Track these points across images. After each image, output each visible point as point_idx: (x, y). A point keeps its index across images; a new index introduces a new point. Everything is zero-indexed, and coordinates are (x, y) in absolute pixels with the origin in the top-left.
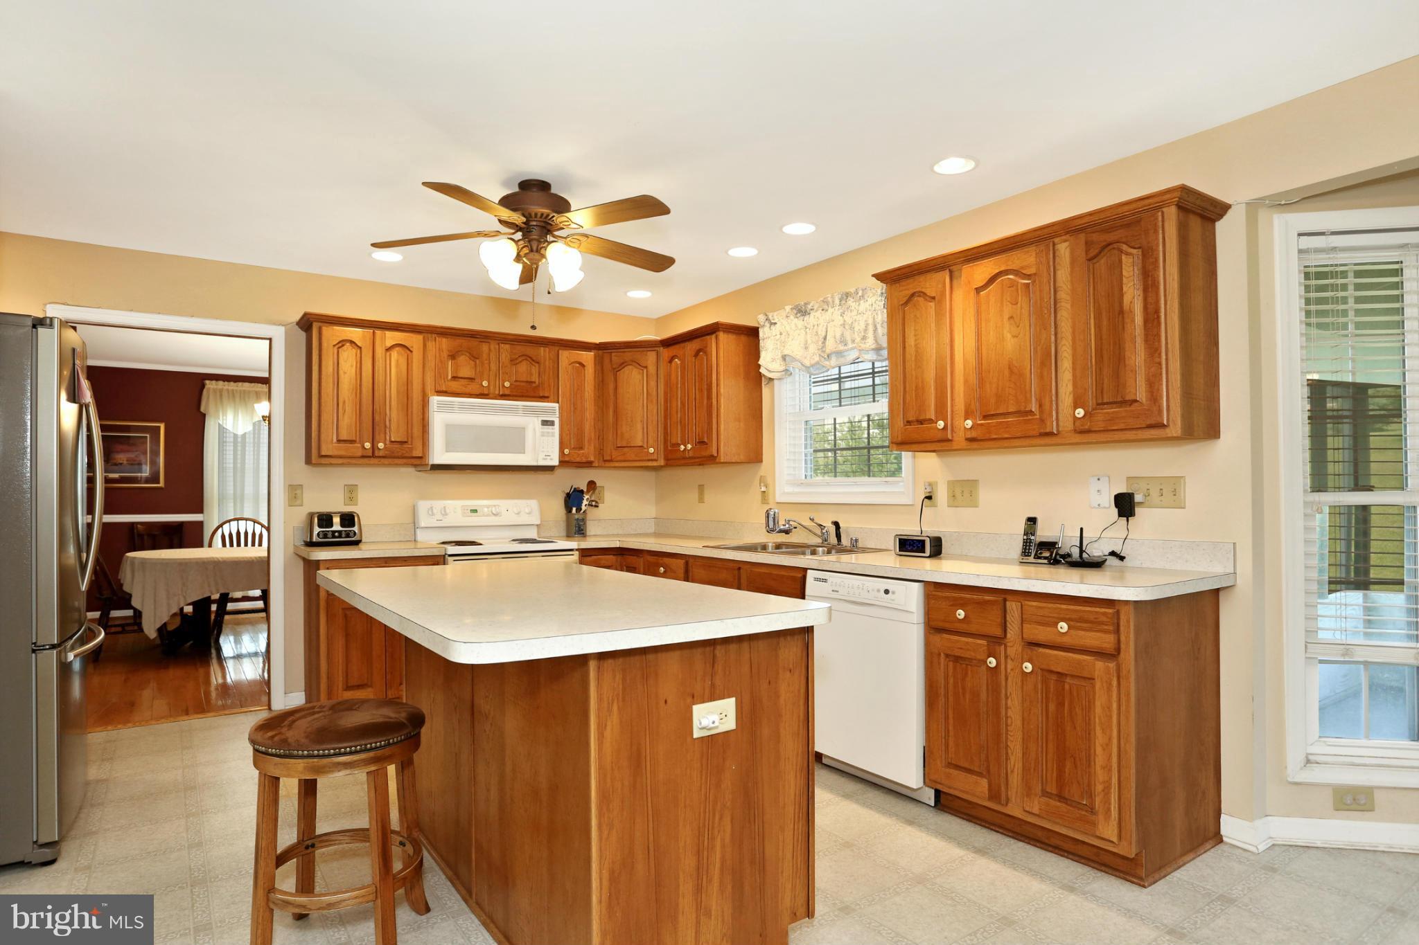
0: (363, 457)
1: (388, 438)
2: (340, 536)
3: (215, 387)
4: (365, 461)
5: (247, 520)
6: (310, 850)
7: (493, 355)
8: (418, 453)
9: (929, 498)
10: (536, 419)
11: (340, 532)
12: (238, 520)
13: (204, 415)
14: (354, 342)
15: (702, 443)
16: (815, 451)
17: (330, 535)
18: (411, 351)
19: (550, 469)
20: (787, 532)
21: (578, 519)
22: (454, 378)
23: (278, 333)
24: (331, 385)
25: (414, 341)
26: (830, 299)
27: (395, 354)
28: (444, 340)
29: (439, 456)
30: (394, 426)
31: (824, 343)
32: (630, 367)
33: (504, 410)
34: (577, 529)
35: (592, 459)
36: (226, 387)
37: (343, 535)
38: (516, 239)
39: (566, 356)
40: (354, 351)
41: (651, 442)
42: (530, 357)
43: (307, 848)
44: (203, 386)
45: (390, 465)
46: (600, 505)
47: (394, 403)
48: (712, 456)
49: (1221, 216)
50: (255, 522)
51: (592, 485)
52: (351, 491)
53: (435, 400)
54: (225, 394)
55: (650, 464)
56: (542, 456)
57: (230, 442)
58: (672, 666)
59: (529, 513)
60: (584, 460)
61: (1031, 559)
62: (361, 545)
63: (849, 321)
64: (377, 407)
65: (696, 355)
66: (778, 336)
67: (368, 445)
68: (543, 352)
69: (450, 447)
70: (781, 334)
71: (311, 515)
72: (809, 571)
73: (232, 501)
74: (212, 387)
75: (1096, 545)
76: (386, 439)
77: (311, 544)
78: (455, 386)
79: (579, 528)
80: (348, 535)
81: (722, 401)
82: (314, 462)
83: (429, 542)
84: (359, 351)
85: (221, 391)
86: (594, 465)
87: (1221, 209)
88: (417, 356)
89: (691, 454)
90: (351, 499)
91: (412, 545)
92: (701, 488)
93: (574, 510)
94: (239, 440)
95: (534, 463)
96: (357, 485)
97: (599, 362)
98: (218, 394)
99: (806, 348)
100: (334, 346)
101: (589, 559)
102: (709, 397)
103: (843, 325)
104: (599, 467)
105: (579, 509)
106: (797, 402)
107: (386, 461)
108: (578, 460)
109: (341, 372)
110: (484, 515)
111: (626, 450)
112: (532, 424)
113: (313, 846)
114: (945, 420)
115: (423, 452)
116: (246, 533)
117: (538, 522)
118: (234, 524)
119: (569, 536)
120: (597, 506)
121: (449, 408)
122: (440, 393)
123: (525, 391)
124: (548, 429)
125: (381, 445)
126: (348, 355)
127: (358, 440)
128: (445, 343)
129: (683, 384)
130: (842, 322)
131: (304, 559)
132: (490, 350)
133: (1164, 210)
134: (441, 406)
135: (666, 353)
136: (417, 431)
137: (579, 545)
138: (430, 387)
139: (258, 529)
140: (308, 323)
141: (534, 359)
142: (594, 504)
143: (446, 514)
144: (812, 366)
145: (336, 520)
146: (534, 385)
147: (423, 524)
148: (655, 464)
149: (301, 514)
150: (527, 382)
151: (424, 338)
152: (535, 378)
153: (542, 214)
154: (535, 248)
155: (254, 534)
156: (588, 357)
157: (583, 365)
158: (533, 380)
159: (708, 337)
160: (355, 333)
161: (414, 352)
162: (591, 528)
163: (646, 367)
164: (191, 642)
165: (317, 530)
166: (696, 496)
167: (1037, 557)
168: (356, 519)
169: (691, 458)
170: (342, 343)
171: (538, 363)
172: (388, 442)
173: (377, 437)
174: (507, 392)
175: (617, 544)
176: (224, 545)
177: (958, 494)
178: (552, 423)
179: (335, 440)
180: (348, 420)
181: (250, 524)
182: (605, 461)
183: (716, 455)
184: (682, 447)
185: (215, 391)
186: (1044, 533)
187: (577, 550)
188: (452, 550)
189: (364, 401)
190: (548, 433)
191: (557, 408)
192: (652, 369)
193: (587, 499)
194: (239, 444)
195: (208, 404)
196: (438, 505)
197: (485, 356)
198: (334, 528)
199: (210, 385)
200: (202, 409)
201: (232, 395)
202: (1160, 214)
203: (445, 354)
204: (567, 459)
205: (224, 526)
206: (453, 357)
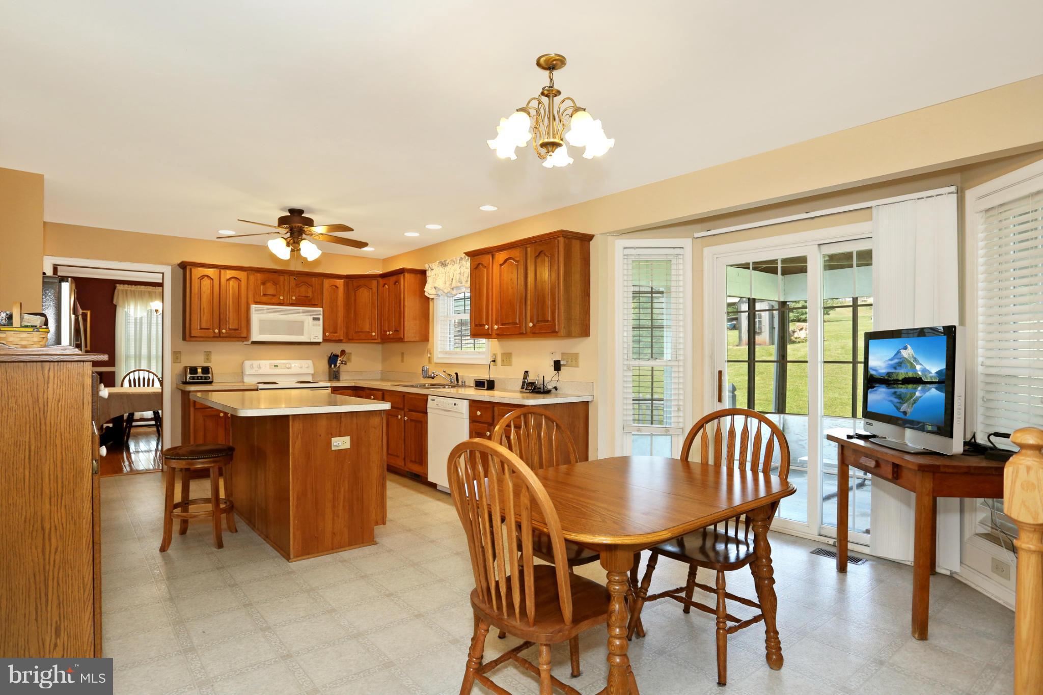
0: (214, 337)
1: (228, 327)
2: (201, 379)
3: (123, 288)
4: (216, 339)
5: (144, 370)
6: (187, 505)
7: (286, 283)
8: (244, 335)
9: (494, 361)
10: (309, 317)
11: (201, 377)
12: (139, 370)
13: (116, 306)
14: (209, 277)
15: (397, 331)
16: (455, 336)
17: (196, 378)
18: (241, 281)
19: (318, 344)
20: (433, 378)
21: (334, 371)
22: (265, 295)
23: (168, 270)
24: (197, 299)
25: (242, 275)
26: (454, 260)
27: (231, 282)
28: (259, 274)
29: (256, 336)
30: (231, 321)
31: (452, 282)
32: (363, 288)
33: (291, 312)
34: (334, 375)
35: (342, 338)
36: (130, 289)
37: (203, 378)
38: (286, 238)
39: (327, 283)
40: (209, 281)
41: (373, 328)
42: (307, 283)
43: (185, 504)
44: (115, 288)
45: (228, 341)
46: (347, 363)
47: (231, 310)
48: (401, 338)
49: (591, 240)
50: (149, 372)
51: (343, 352)
52: (208, 355)
53: (253, 307)
54: (129, 293)
55: (373, 341)
56: (313, 337)
57: (132, 323)
58: (323, 422)
59: (307, 367)
60: (337, 339)
61: (524, 390)
62: (213, 384)
63: (462, 272)
64: (222, 311)
65: (395, 284)
66: (434, 276)
67: (217, 331)
68: (314, 280)
69: (262, 332)
70: (435, 275)
71: (186, 368)
72: (429, 396)
73: (134, 359)
74: (120, 288)
75: (550, 383)
76: (226, 328)
77: (186, 383)
78: (264, 299)
79: (336, 375)
80: (206, 379)
81: (406, 309)
82: (187, 339)
83: (249, 381)
84: (212, 281)
85: (126, 291)
86: (343, 341)
87: (590, 237)
88: (244, 283)
89: (391, 337)
90: (207, 359)
91: (242, 384)
92: (403, 354)
93: (333, 366)
94: (138, 321)
95: (309, 341)
96: (210, 352)
97: (346, 285)
98: (125, 293)
99: (445, 283)
100: (198, 278)
101: (337, 392)
102: (400, 308)
103: (460, 273)
104: (346, 342)
105: (335, 365)
106: (446, 310)
107: (227, 339)
108: (334, 338)
109: (202, 292)
110: (281, 368)
111: (360, 333)
112: (308, 319)
113: (188, 503)
114: (488, 325)
115: (247, 335)
116: (144, 379)
117: (312, 372)
118: (136, 373)
119: (330, 380)
120: (345, 364)
121: (262, 311)
122: (257, 303)
123: (304, 302)
124: (316, 322)
125: (224, 331)
126: (206, 282)
127: (211, 328)
128: (259, 275)
129: (389, 299)
130: (459, 272)
131: (182, 390)
132: (284, 279)
133: (559, 239)
134: (257, 310)
135: (381, 281)
136: (244, 324)
137: (331, 385)
138: (251, 300)
139: (151, 376)
140: (184, 266)
141: (309, 283)
142: (344, 363)
143: (260, 368)
144: (448, 293)
145: (199, 370)
146: (309, 298)
147: (247, 373)
148: (376, 341)
149: (180, 367)
150: (305, 297)
151: (247, 274)
152: (310, 294)
153: (298, 226)
154: (296, 241)
155: (149, 380)
156: (340, 283)
157: (337, 287)
158: (309, 296)
159: (400, 275)
160: (210, 272)
161: (242, 282)
162: (343, 376)
163: (371, 289)
164: (111, 442)
165: (189, 376)
166: (400, 359)
167: (526, 389)
168: (210, 370)
169: (392, 339)
170: (203, 277)
171: (312, 286)
172: (228, 329)
173: (222, 327)
174: (294, 302)
175: (353, 385)
176: (130, 386)
177: (505, 360)
178: (318, 319)
179: (199, 328)
180: (206, 318)
181: (147, 373)
182: (349, 339)
183: (403, 337)
184: (388, 333)
185: (122, 290)
186: (531, 378)
187: (330, 387)
188: (261, 386)
189: (215, 308)
190: (316, 324)
191: (322, 311)
192: (375, 289)
193: (340, 360)
194: (138, 324)
195: (118, 299)
196: (256, 363)
197: (281, 283)
198: (198, 375)
199: (120, 287)
200: (114, 302)
201: (134, 294)
202: (556, 241)
203: (259, 282)
204: (327, 338)
205: (130, 375)
206: (264, 283)
